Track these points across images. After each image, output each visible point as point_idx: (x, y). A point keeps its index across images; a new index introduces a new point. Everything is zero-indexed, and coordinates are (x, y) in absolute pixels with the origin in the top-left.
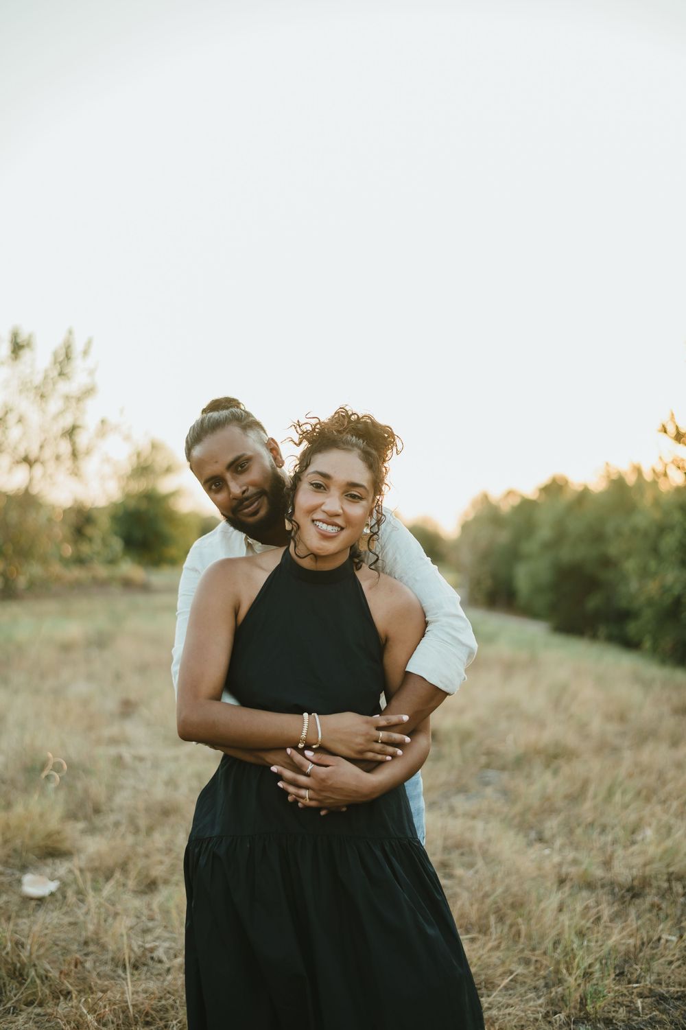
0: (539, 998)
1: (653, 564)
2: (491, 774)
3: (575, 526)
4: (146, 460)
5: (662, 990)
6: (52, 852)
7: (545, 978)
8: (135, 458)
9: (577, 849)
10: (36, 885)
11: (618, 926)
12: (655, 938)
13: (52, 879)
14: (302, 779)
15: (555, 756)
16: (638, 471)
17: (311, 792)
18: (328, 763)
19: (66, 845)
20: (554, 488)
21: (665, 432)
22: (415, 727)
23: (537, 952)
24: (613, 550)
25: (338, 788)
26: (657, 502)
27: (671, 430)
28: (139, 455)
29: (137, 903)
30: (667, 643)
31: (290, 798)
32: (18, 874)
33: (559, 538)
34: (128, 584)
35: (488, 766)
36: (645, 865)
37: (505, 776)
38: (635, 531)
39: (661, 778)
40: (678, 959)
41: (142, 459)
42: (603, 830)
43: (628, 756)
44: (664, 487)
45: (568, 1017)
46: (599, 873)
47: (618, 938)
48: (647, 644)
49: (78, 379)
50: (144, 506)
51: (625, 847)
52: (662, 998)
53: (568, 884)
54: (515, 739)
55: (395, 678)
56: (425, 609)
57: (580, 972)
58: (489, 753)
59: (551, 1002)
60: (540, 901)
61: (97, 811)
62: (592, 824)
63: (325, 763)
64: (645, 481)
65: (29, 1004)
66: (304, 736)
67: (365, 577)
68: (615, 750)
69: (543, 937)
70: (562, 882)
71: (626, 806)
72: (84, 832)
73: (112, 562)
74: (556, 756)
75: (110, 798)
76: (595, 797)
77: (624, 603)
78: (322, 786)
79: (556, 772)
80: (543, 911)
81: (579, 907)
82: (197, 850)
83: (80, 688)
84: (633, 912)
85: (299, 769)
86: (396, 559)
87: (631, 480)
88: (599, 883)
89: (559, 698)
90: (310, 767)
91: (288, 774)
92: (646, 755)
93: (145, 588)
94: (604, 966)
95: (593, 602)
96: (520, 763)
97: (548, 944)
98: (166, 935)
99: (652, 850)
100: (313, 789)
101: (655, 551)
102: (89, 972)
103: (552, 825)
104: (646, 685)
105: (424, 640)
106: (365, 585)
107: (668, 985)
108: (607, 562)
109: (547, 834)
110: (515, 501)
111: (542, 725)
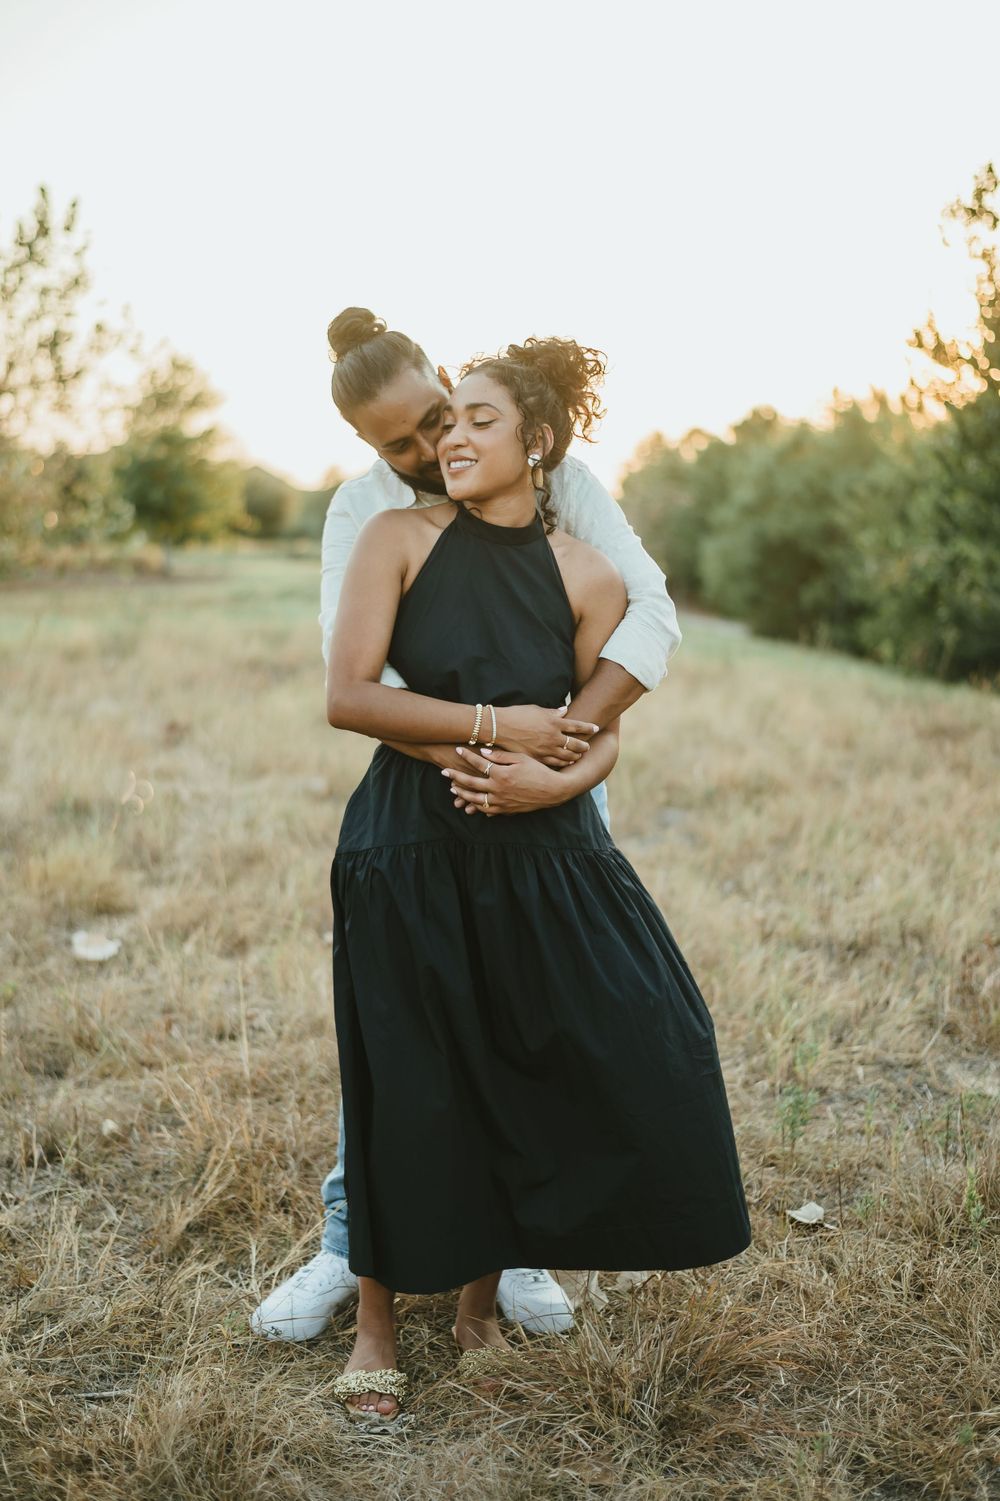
0: (737, 1065)
1: (898, 538)
2: (674, 815)
3: (788, 483)
4: (165, 384)
5: (890, 1057)
6: (106, 909)
7: (744, 1044)
8: (146, 382)
9: (785, 902)
10: (91, 944)
11: (837, 985)
12: (882, 1001)
13: (110, 938)
14: (480, 782)
15: (756, 791)
16: (881, 401)
17: (491, 795)
18: (510, 761)
19: (124, 900)
20: (757, 426)
21: (920, 345)
22: (608, 723)
23: (735, 1016)
24: (841, 518)
25: (524, 789)
26: (907, 448)
27: (929, 341)
28: (153, 379)
29: (225, 966)
30: (916, 650)
31: (458, 803)
32: (64, 934)
33: (767, 499)
34: (140, 569)
35: (669, 804)
36: (873, 919)
37: (691, 818)
38: (874, 489)
39: (898, 816)
40: (910, 1023)
41: (159, 382)
42: (820, 877)
43: (855, 789)
44: (919, 423)
45: (773, 1085)
46: (813, 930)
47: (838, 997)
48: (886, 649)
49: (59, 264)
50: (161, 452)
51: (847, 899)
52: (888, 1066)
53: (774, 941)
54: (703, 769)
55: (586, 664)
56: (627, 586)
57: (788, 1035)
58: (670, 788)
59: (753, 1070)
60: (738, 956)
61: (156, 859)
62: (805, 873)
63: (506, 762)
64: (892, 414)
65: (104, 1076)
66: (476, 731)
67: (557, 543)
68: (838, 785)
69: (741, 1001)
70: (766, 937)
71: (850, 851)
72: (142, 885)
73: (118, 538)
74: (758, 791)
75: (171, 844)
76: (811, 837)
77: (855, 594)
78: (505, 789)
79: (758, 811)
80: (742, 970)
81: (788, 965)
82: (349, 865)
83: (104, 708)
84: (855, 973)
85: (474, 771)
86: (593, 524)
87: (871, 414)
88: (814, 942)
89: (764, 718)
90: (488, 767)
91: (463, 777)
92: (878, 789)
93: (164, 575)
94: (819, 1033)
95: (812, 593)
96: (711, 799)
97: (749, 1006)
98: (265, 1002)
99: (884, 902)
100: (492, 793)
101: (903, 518)
102: (177, 1040)
103: (755, 872)
104: (883, 702)
105: (623, 622)
106: (558, 552)
107: (896, 1052)
108: (832, 535)
109: (748, 884)
110: (703, 445)
111: (740, 750)
